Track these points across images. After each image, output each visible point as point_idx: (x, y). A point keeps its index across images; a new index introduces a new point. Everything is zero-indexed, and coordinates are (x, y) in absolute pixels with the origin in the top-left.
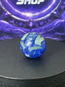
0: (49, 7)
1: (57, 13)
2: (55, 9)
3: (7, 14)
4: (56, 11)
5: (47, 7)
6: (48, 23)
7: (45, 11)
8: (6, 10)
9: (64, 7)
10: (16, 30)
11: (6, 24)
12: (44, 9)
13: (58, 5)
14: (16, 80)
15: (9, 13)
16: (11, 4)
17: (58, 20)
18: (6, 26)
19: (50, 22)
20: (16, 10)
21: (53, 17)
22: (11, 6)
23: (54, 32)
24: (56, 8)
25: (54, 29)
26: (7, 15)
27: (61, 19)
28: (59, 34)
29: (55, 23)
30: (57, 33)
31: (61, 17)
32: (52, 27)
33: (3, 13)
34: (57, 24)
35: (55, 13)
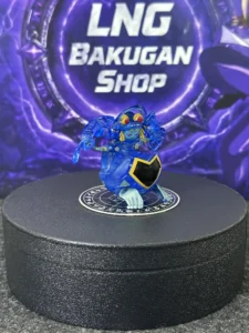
0: (178, 101)
1: (198, 117)
2: (191, 106)
3: (69, 117)
4: (194, 111)
5: (172, 100)
6: (174, 143)
7: (166, 110)
8: (67, 107)
9: (214, 101)
10: (91, 158)
11: (65, 143)
12: (165, 106)
13: (200, 97)
14: (97, 248)
15: (74, 114)
16: (80, 92)
17: (199, 133)
18: (66, 147)
19: (179, 139)
20: (93, 108)
21: (187, 127)
22: (80, 96)
23: (190, 167)
24: (196, 103)
25: (188, 158)
26: (68, 121)
27: (207, 131)
28: (203, 171)
29: (191, 143)
30: (196, 170)
31: (207, 126)
32: (184, 154)
33: (61, 115)
34: (196, 146)
35: (193, 116)
